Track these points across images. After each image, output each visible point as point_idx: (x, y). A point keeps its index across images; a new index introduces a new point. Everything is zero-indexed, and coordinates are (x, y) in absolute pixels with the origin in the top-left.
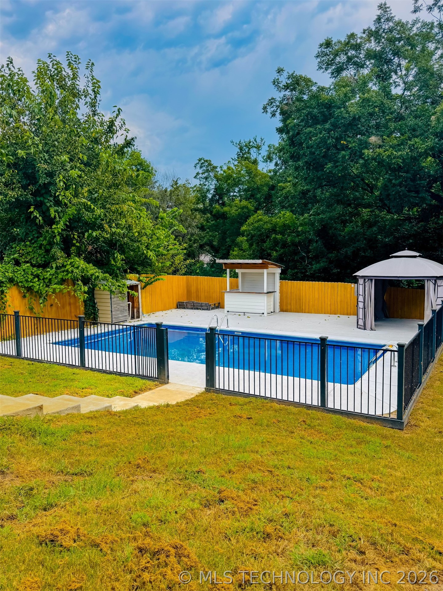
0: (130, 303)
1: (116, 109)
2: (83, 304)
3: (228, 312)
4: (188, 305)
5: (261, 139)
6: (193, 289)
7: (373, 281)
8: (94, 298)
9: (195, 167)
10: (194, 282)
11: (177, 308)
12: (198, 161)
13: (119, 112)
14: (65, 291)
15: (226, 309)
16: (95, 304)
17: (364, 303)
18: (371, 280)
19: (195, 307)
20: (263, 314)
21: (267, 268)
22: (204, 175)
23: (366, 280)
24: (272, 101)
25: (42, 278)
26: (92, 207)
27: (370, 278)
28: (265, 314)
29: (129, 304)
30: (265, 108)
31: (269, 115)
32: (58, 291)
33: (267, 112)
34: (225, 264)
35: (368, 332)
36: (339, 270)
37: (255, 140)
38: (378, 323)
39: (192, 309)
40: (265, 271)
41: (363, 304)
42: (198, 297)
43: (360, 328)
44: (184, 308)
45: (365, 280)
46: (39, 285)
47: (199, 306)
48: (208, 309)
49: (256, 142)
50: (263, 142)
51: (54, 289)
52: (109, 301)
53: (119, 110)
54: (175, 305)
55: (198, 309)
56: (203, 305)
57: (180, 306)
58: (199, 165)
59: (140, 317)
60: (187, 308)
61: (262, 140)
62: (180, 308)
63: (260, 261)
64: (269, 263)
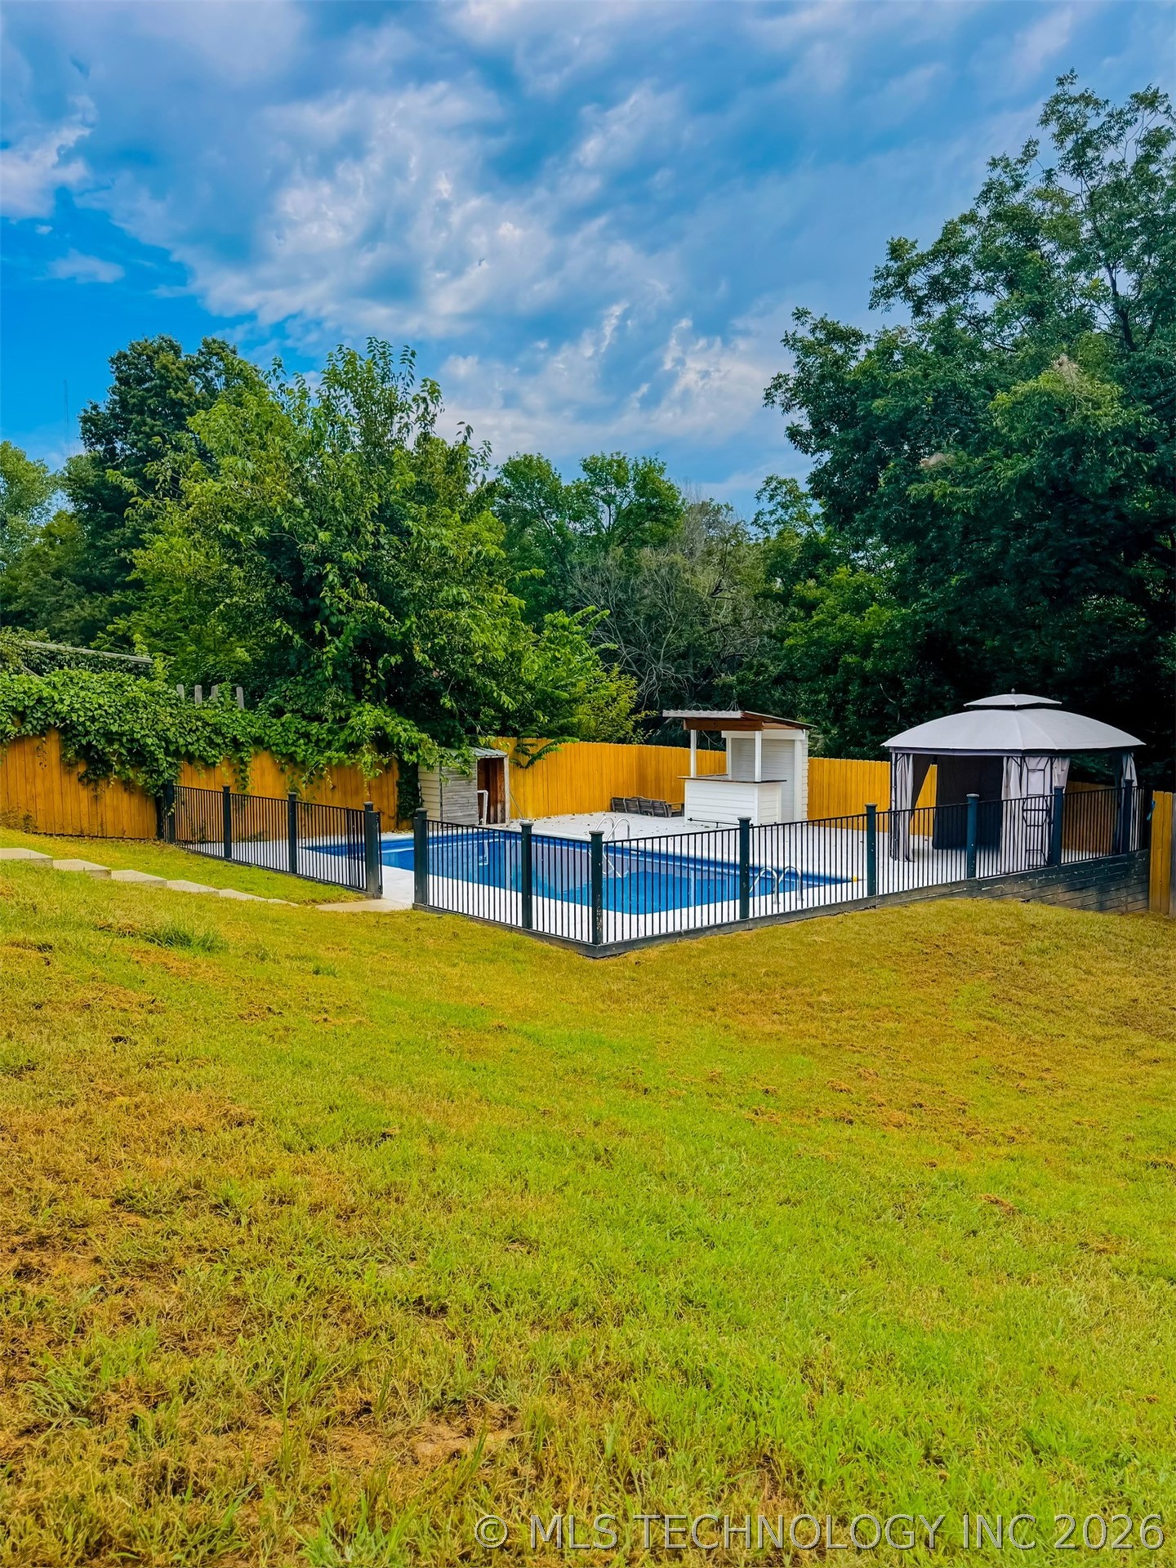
0: (486, 792)
1: (463, 428)
2: (396, 789)
3: (691, 819)
4: (631, 804)
6: (650, 773)
7: (911, 755)
8: (418, 780)
9: (758, 498)
10: (653, 759)
11: (610, 810)
12: (763, 486)
13: (469, 433)
14: (348, 763)
15: (688, 814)
16: (418, 790)
17: (896, 802)
18: (908, 755)
19: (642, 810)
21: (758, 728)
22: (774, 516)
24: (779, 382)
25: (314, 739)
26: (387, 615)
27: (905, 752)
29: (481, 796)
30: (768, 396)
31: (779, 409)
32: (335, 761)
33: (773, 402)
34: (686, 719)
39: (636, 812)
40: (758, 736)
41: (894, 804)
42: (659, 790)
44: (623, 811)
45: (898, 755)
46: (306, 751)
47: (650, 808)
48: (664, 815)
51: (330, 759)
52: (438, 785)
53: (469, 429)
54: (607, 803)
55: (646, 813)
56: (657, 804)
57: (617, 806)
58: (767, 494)
60: (629, 811)
62: (614, 810)
63: (738, 714)
64: (764, 720)
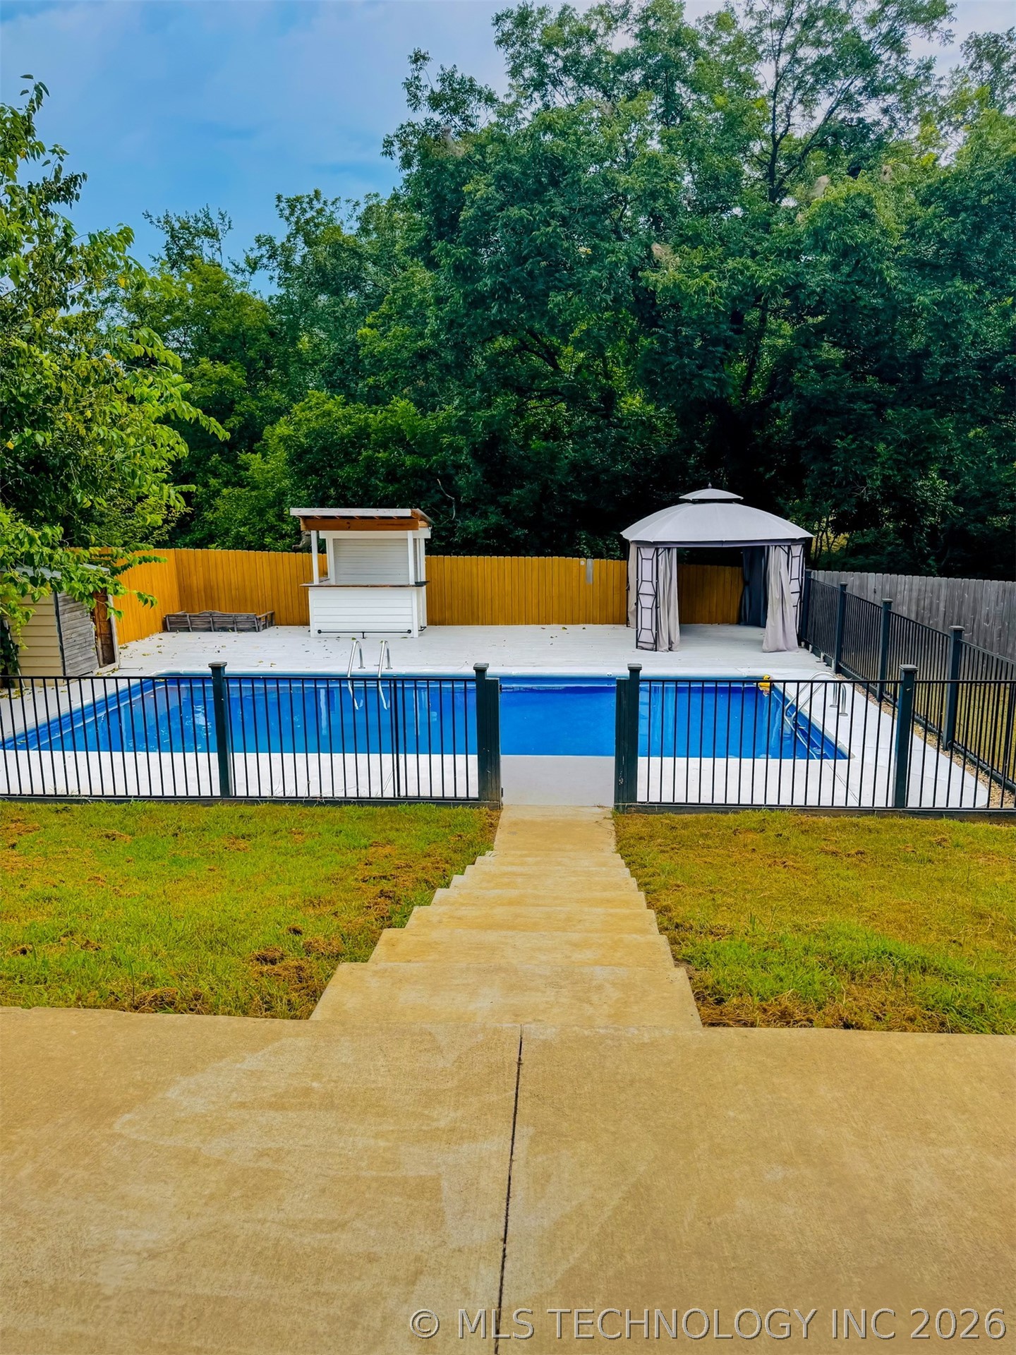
3: (320, 632)
4: (197, 621)
5: (220, 213)
6: (197, 582)
7: (675, 551)
10: (199, 564)
11: (165, 629)
15: (314, 626)
16: (5, 631)
17: (656, 596)
18: (671, 549)
19: (217, 626)
20: (409, 631)
21: (414, 527)
23: (660, 551)
27: (667, 546)
28: (415, 633)
34: (305, 518)
35: (662, 655)
36: (526, 531)
37: (207, 216)
38: (685, 638)
39: (210, 630)
40: (410, 535)
41: (651, 599)
43: (643, 648)
44: (187, 630)
45: (657, 549)
47: (229, 623)
48: (254, 629)
49: (210, 219)
50: (227, 220)
52: (53, 621)
54: (160, 624)
55: (225, 629)
56: (239, 619)
57: (170, 624)
59: (117, 658)
60: (195, 630)
61: (223, 217)
62: (172, 630)
64: (418, 518)
